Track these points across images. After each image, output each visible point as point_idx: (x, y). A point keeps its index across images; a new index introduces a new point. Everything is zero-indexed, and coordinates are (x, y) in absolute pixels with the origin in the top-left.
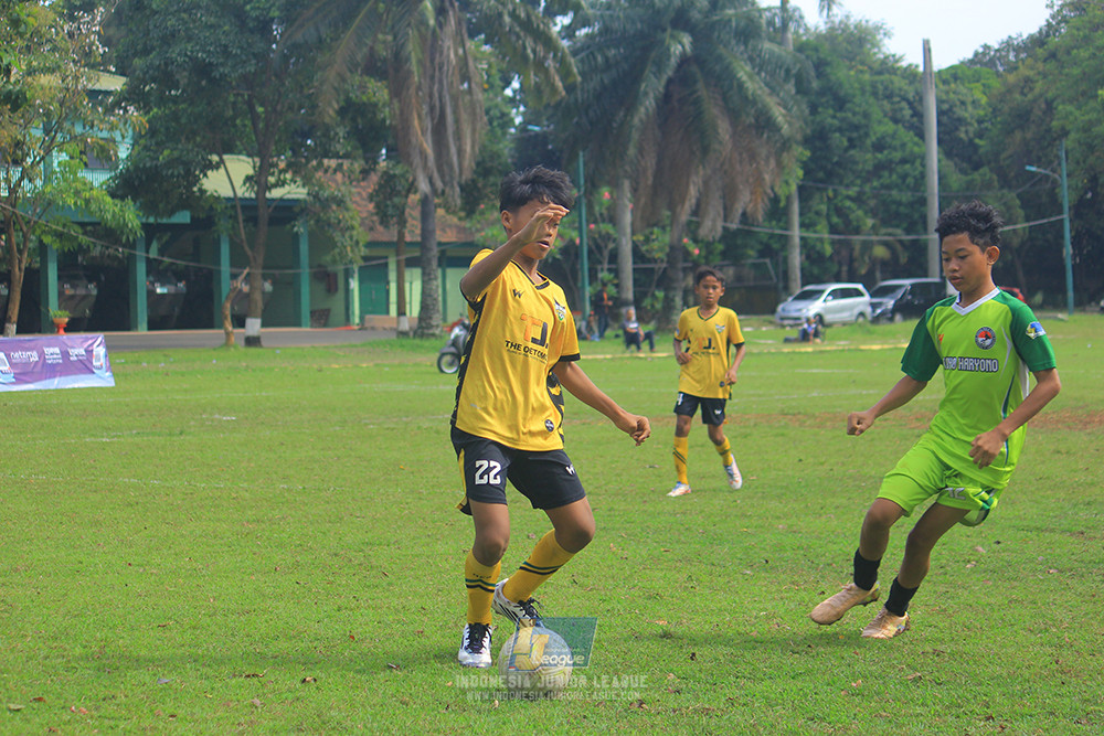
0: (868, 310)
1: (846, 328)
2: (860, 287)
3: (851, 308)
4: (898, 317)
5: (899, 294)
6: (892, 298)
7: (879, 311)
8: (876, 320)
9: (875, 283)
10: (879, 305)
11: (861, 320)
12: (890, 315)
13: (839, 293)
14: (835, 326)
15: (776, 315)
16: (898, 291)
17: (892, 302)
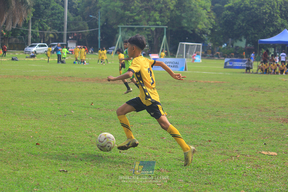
1: (42, 55)
2: (46, 44)
3: (43, 49)
9: (50, 43)
12: (53, 52)
13: (40, 46)
14: (39, 54)
15: (24, 51)
16: (55, 46)
17: (54, 49)
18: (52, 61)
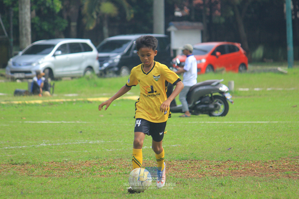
0: (96, 64)
2: (88, 42)
3: (79, 62)
4: (124, 70)
5: (126, 48)
6: (118, 52)
7: (106, 65)
8: (103, 73)
9: (103, 38)
10: (108, 58)
11: (89, 73)
12: (116, 69)
13: (68, 47)
14: (64, 79)
16: (124, 46)
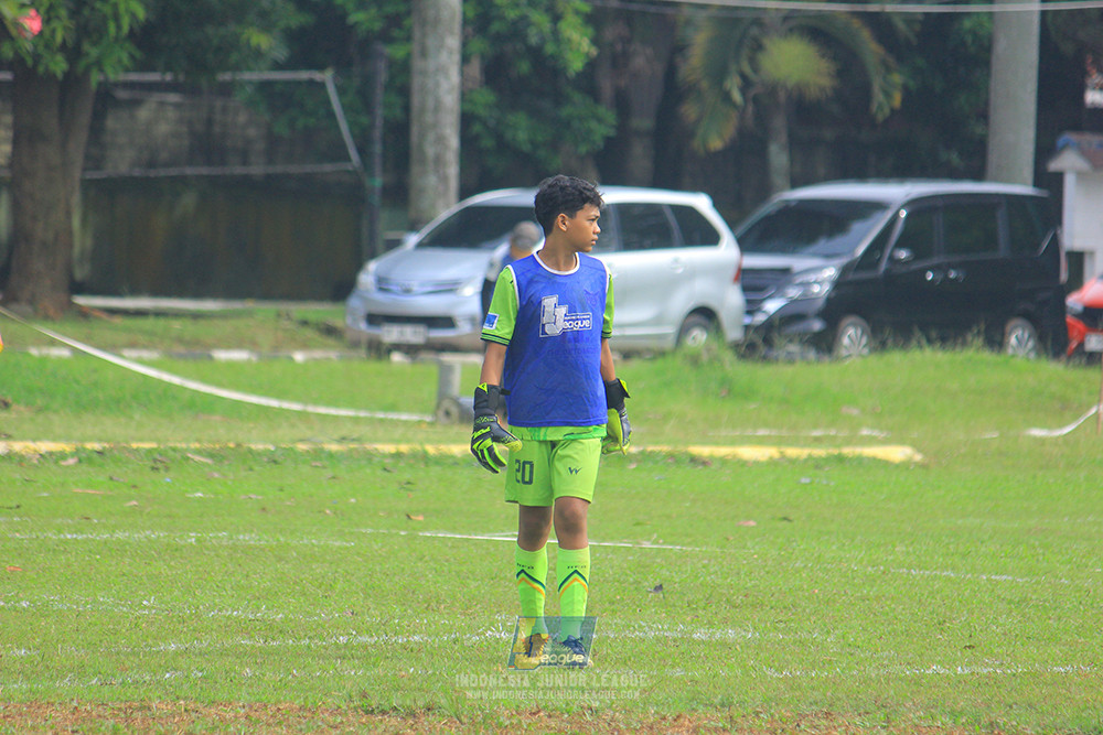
0: (731, 300)
2: (702, 203)
3: (663, 285)
4: (852, 335)
5: (861, 238)
6: (828, 256)
7: (772, 306)
8: (760, 342)
9: (765, 191)
11: (699, 337)
12: (817, 326)
15: (354, 302)
16: (857, 227)
17: (830, 272)
18: (793, 461)
